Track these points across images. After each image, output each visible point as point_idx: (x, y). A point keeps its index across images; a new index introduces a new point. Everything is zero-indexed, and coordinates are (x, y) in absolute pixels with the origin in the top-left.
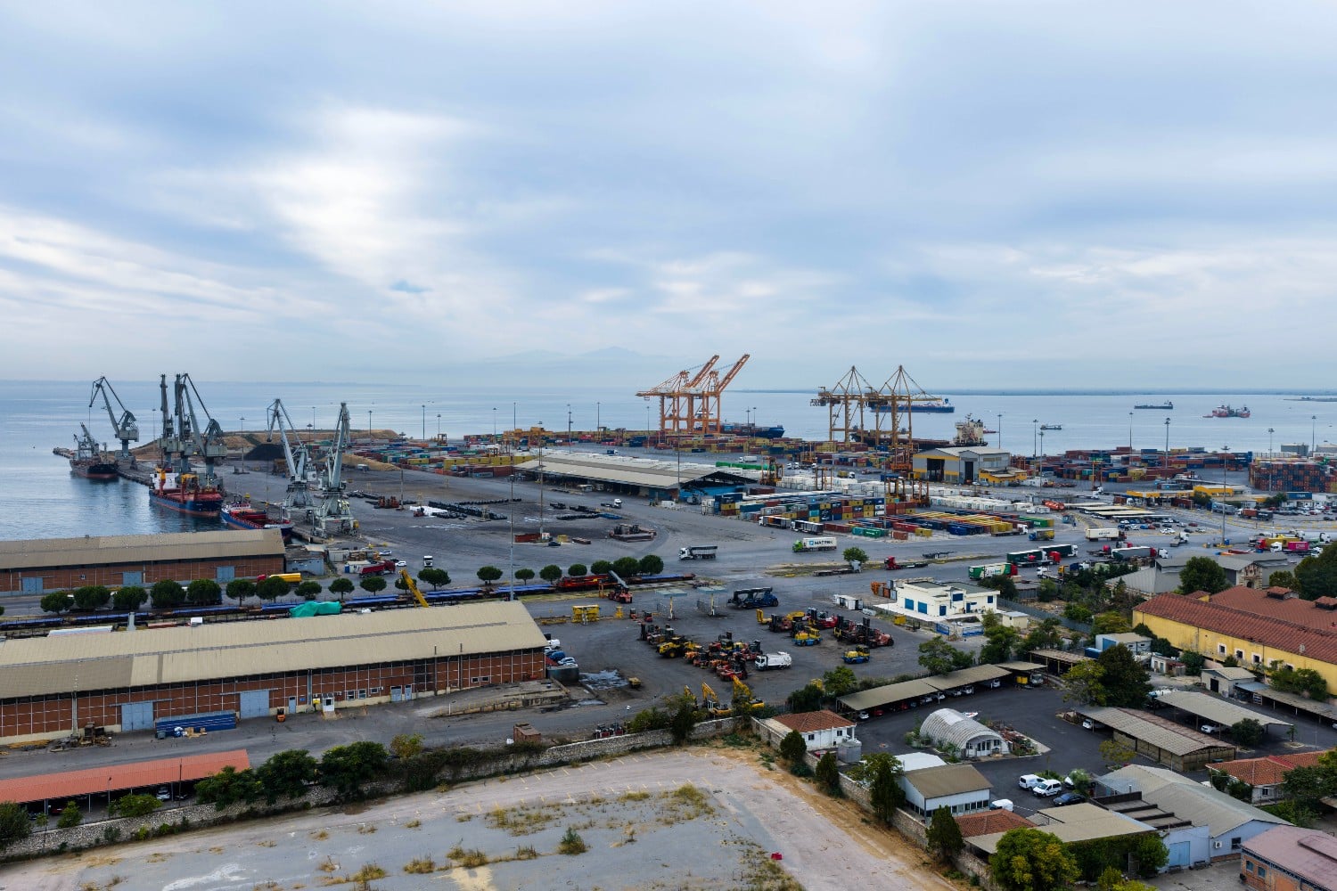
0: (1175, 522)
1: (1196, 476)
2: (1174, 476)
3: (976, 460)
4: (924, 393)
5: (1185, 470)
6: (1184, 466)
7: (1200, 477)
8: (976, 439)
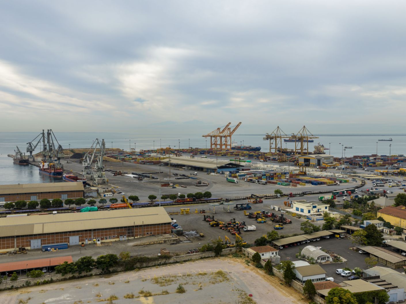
0: (393, 181)
1: (401, 165)
2: (392, 165)
3: (321, 159)
4: (312, 135)
5: (397, 162)
6: (397, 161)
7: (402, 165)
8: (321, 151)
